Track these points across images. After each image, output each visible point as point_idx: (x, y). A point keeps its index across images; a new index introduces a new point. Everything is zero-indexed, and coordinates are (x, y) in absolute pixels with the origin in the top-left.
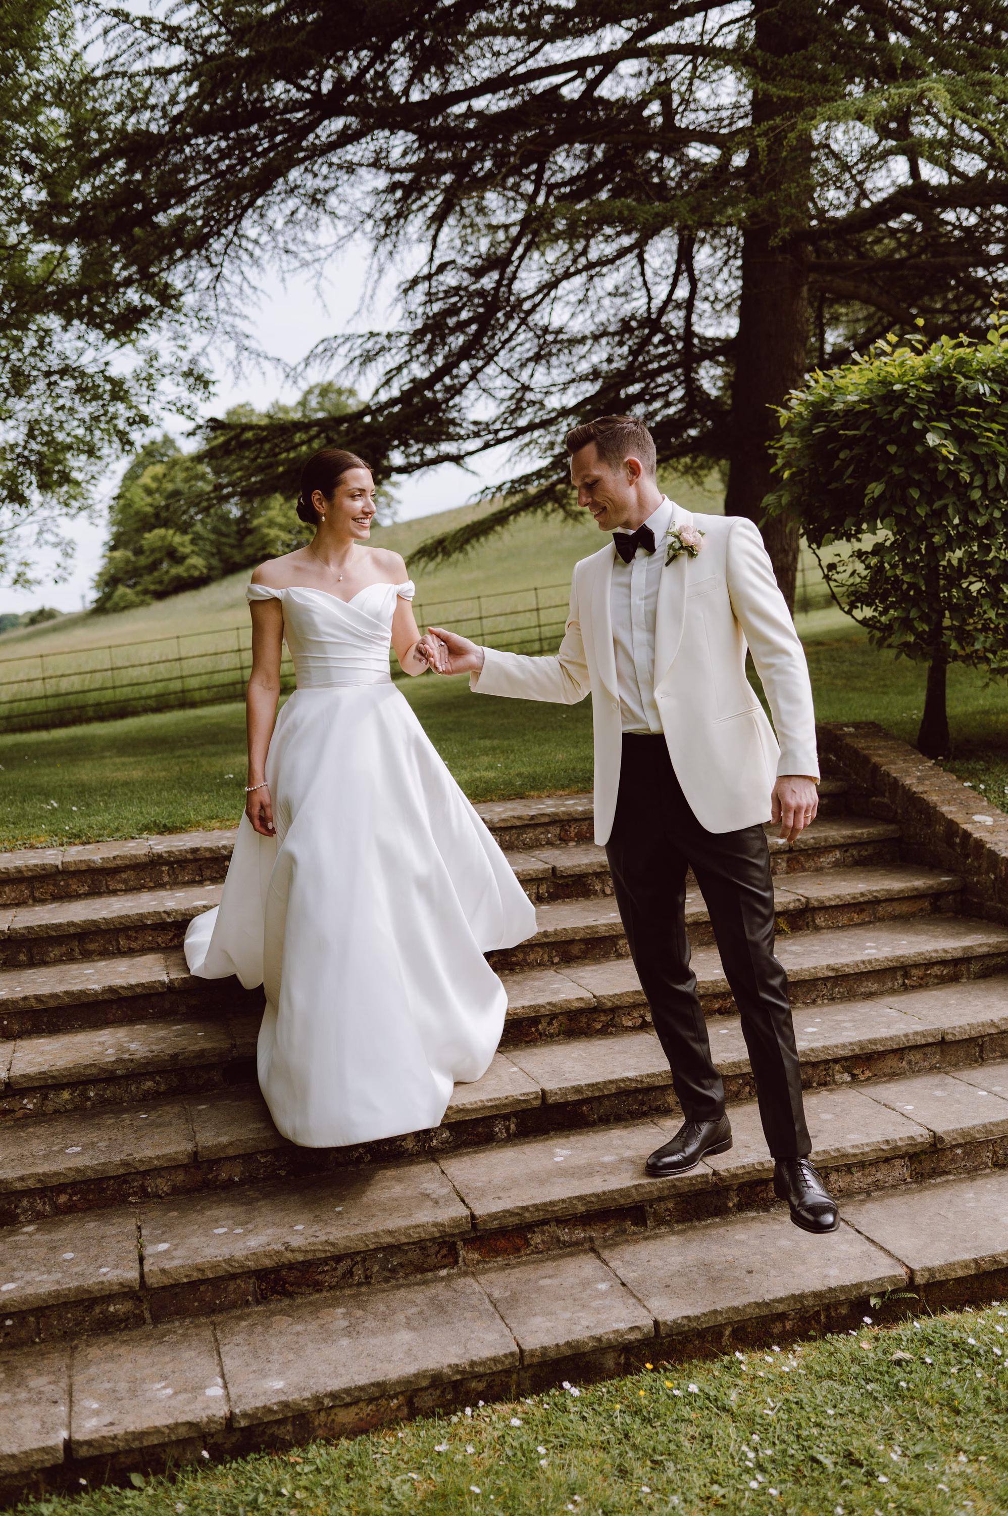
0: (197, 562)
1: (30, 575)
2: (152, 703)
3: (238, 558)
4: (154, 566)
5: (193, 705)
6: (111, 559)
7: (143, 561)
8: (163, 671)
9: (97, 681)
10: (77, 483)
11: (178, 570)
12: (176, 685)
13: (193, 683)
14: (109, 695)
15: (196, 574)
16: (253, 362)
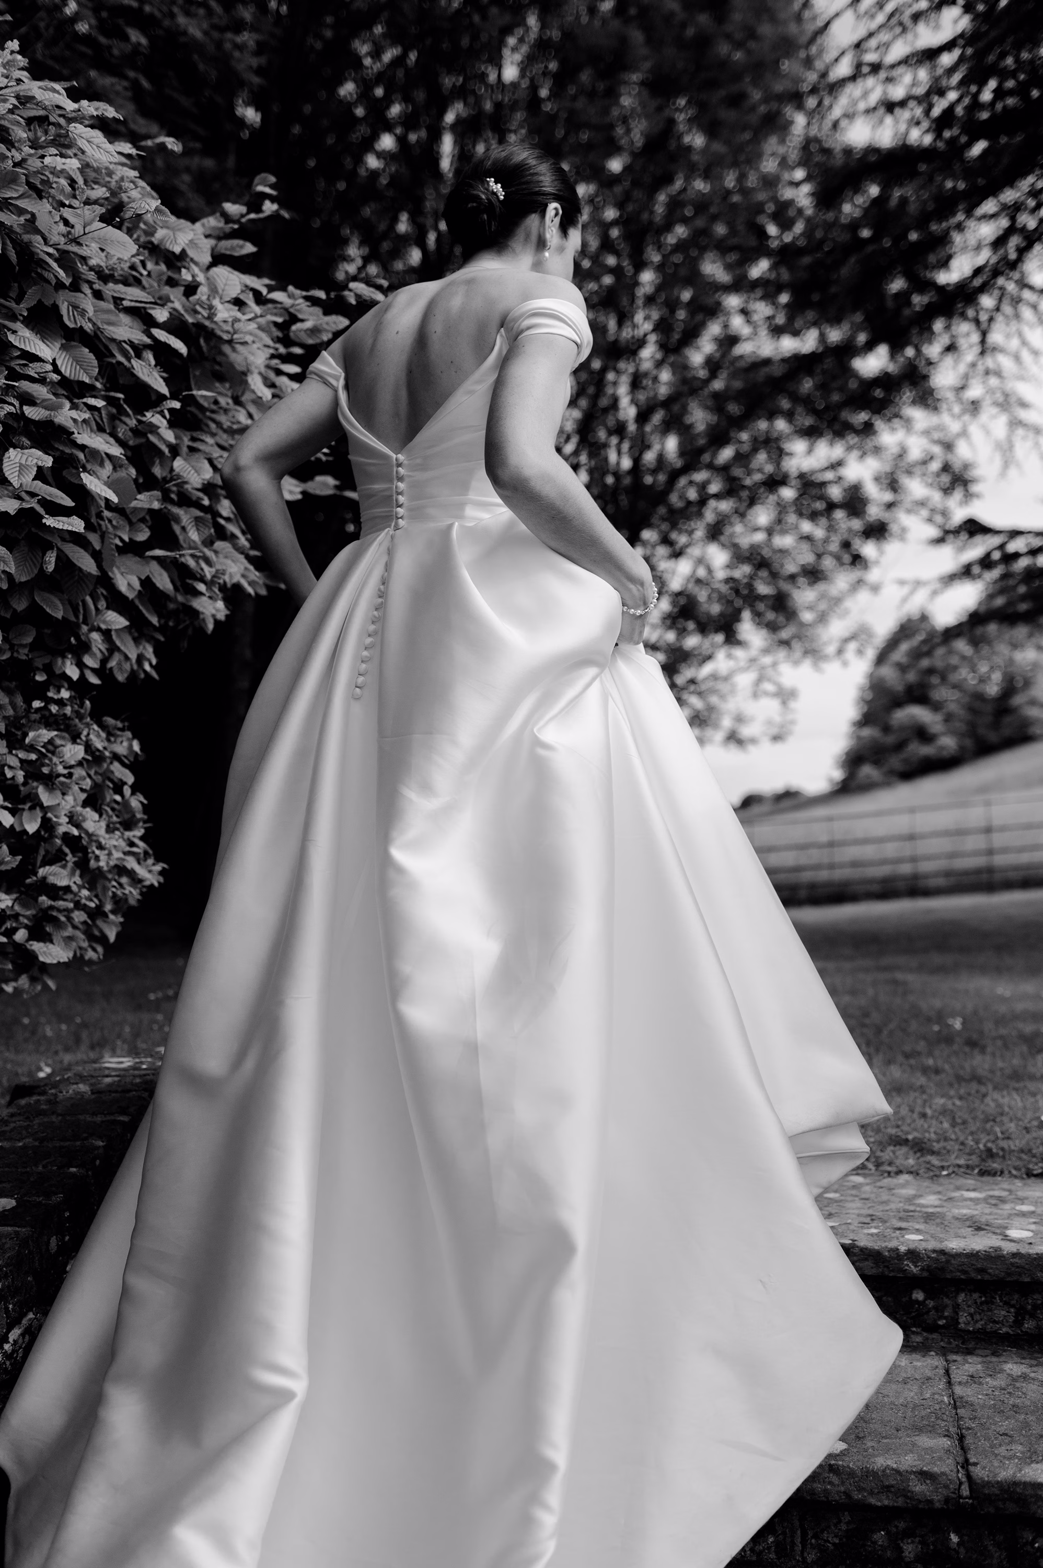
0: (948, 743)
1: (746, 731)
2: (875, 888)
3: (992, 737)
4: (900, 746)
5: (927, 893)
6: (859, 738)
7: (890, 740)
8: (891, 850)
9: (814, 856)
10: (802, 625)
11: (926, 750)
12: (906, 869)
13: (926, 867)
14: (823, 875)
15: (945, 754)
16: (1029, 444)
